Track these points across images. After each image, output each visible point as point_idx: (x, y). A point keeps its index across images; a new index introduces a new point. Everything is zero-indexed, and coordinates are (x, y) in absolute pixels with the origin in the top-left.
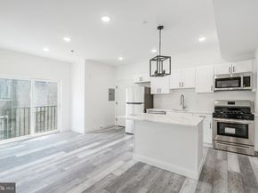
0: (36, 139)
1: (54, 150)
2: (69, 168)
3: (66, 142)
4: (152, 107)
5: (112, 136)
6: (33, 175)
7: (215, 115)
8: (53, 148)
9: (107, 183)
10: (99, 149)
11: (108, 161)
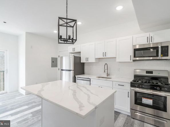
7: (133, 85)
10: (18, 116)
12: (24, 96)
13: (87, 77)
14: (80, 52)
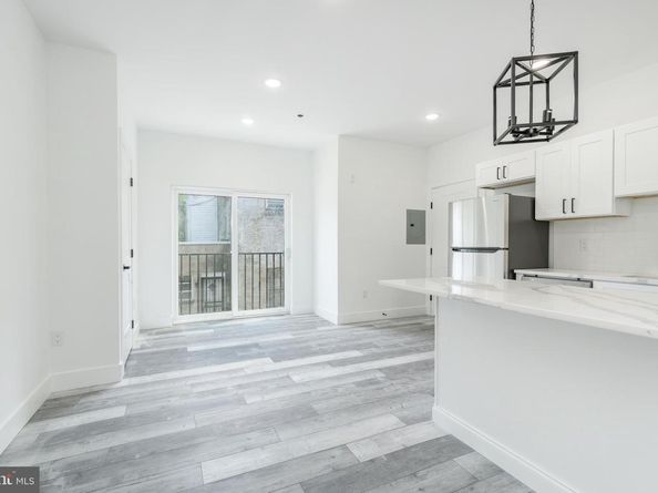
0: (239, 322)
1: (255, 350)
2: (258, 399)
3: (288, 336)
4: (545, 265)
5: (403, 340)
6: (186, 396)
8: (256, 345)
9: (318, 469)
10: (349, 369)
11: (355, 408)
12: (334, 327)
13: (575, 276)
14: (532, 181)
